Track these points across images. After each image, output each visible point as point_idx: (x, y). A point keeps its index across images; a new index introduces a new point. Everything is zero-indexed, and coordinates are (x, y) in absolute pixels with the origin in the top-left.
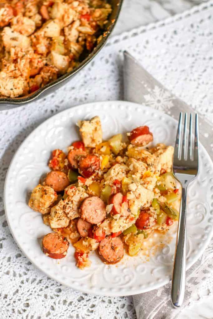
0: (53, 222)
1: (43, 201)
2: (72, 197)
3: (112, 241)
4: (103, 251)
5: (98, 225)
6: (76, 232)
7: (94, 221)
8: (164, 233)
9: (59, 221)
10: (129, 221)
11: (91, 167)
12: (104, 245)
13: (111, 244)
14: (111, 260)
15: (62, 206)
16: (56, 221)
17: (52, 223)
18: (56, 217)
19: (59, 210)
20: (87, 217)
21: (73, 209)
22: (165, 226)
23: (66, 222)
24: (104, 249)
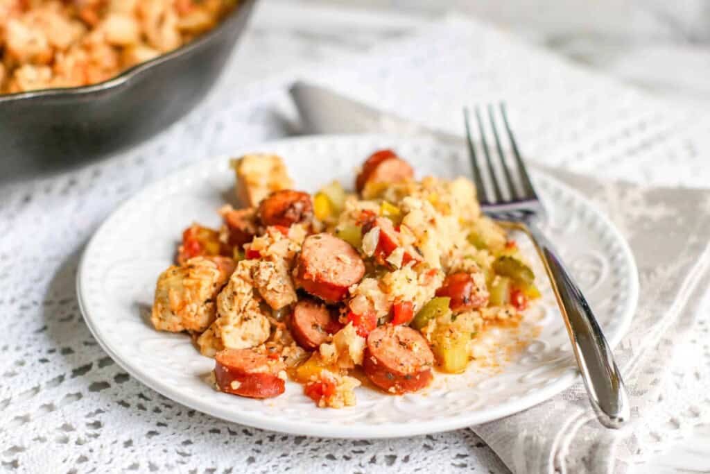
0: (229, 328)
1: (191, 282)
2: (268, 247)
3: (395, 333)
4: (380, 352)
5: (352, 290)
6: (294, 344)
7: (341, 278)
8: (515, 325)
9: (245, 324)
10: (426, 278)
11: (292, 206)
12: (380, 340)
13: (396, 339)
14: (408, 370)
15: (246, 273)
16: (235, 325)
17: (227, 332)
18: (236, 307)
19: (240, 285)
20: (321, 270)
21: (276, 271)
22: (512, 310)
23: (262, 326)
24: (383, 349)
